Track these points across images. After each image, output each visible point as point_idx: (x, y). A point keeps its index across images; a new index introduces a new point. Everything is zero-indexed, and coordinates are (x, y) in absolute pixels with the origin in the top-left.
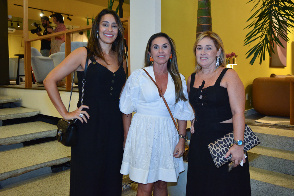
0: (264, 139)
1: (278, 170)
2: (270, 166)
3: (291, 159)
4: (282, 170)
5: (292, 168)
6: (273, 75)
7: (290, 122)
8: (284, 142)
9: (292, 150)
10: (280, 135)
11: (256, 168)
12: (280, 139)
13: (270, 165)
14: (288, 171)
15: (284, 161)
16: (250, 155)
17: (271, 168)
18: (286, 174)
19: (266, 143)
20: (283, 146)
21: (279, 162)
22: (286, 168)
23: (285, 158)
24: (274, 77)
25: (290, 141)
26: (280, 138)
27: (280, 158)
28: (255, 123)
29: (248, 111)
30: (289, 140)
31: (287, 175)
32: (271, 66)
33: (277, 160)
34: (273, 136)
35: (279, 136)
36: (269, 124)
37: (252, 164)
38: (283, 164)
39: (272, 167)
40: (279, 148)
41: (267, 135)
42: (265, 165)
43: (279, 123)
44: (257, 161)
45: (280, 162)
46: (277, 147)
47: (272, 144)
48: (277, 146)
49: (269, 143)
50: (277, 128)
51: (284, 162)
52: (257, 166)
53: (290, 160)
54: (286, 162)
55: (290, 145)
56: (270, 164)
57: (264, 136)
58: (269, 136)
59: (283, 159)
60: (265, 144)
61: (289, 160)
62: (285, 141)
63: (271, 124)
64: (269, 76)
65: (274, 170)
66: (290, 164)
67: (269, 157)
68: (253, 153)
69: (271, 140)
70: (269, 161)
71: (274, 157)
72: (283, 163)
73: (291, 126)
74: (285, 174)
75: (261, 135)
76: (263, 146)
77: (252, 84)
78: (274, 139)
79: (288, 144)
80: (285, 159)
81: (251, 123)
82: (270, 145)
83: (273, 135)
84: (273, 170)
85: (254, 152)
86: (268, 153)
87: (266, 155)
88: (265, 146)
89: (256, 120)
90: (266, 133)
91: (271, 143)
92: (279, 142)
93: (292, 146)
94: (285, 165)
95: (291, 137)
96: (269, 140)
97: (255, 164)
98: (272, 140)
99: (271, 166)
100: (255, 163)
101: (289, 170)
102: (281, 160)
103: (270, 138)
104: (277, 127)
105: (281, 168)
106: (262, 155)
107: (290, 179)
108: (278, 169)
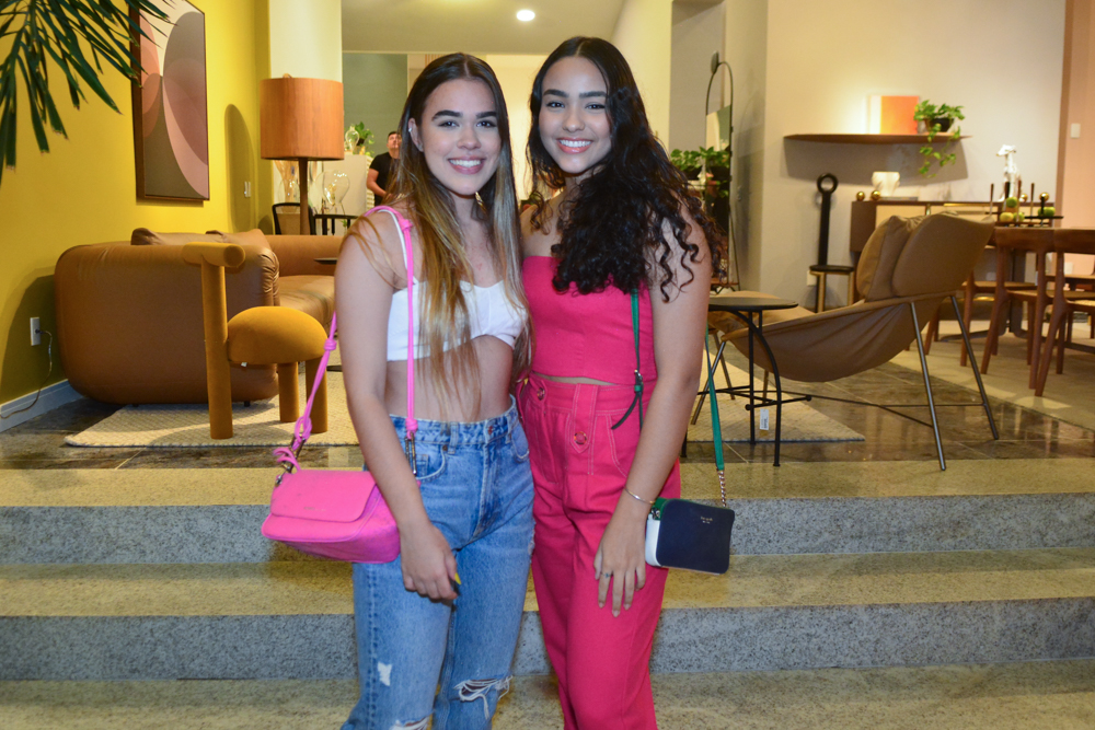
0: (92, 530)
1: (149, 671)
2: (115, 661)
3: (201, 613)
4: (167, 666)
5: (206, 647)
6: (141, 236)
7: (209, 425)
8: (175, 530)
9: (211, 558)
10: (158, 505)
11: (52, 683)
12: (160, 520)
13: (112, 657)
14: (192, 666)
15: (173, 624)
16: (18, 627)
17: (121, 670)
18: (185, 679)
19: (102, 548)
20: (175, 550)
21: (152, 636)
22: (184, 652)
23: (176, 614)
24: (148, 243)
25: (202, 521)
26: (158, 516)
27: (153, 618)
28: (65, 449)
29: (38, 394)
30: (195, 520)
31: (189, 682)
32: (145, 194)
33: (144, 625)
34: (128, 511)
35: (154, 508)
36: (126, 450)
37: (33, 669)
38: (170, 641)
39: (122, 665)
40: (158, 561)
41: (101, 512)
42: (91, 662)
43: (169, 437)
44: (51, 649)
45: (156, 635)
46: (148, 558)
47: (128, 549)
48: (148, 552)
49: (114, 547)
50: (156, 464)
51: (172, 632)
52: (53, 675)
53: (197, 618)
54: (181, 626)
55: (201, 541)
56: (115, 651)
57: (91, 516)
58: (110, 515)
59: (167, 618)
60: (98, 554)
61: (191, 618)
62: (181, 527)
63: (133, 446)
64: (129, 238)
65: (133, 671)
66: (196, 635)
67: (103, 620)
68: (29, 618)
69: (121, 530)
70: (109, 637)
71: (126, 618)
72: (170, 634)
73: (213, 446)
74: (180, 683)
75: (74, 517)
76: (88, 562)
77: (52, 273)
78: (132, 526)
79: (191, 538)
80: (176, 618)
81: (43, 455)
82: (118, 551)
83: (129, 507)
84: (127, 673)
85: (34, 613)
86: (103, 600)
87: (90, 614)
88: (96, 560)
89: (70, 439)
90: (95, 505)
91: (120, 543)
92: (154, 533)
93: (210, 543)
94: (176, 643)
95: (203, 507)
96: (111, 530)
97: (46, 664)
98: (126, 530)
99: (120, 659)
100: (45, 659)
101: (196, 661)
102: (158, 625)
103: (114, 523)
104: (158, 457)
105: (163, 658)
106: (74, 618)
107: (197, 704)
108: (151, 666)
